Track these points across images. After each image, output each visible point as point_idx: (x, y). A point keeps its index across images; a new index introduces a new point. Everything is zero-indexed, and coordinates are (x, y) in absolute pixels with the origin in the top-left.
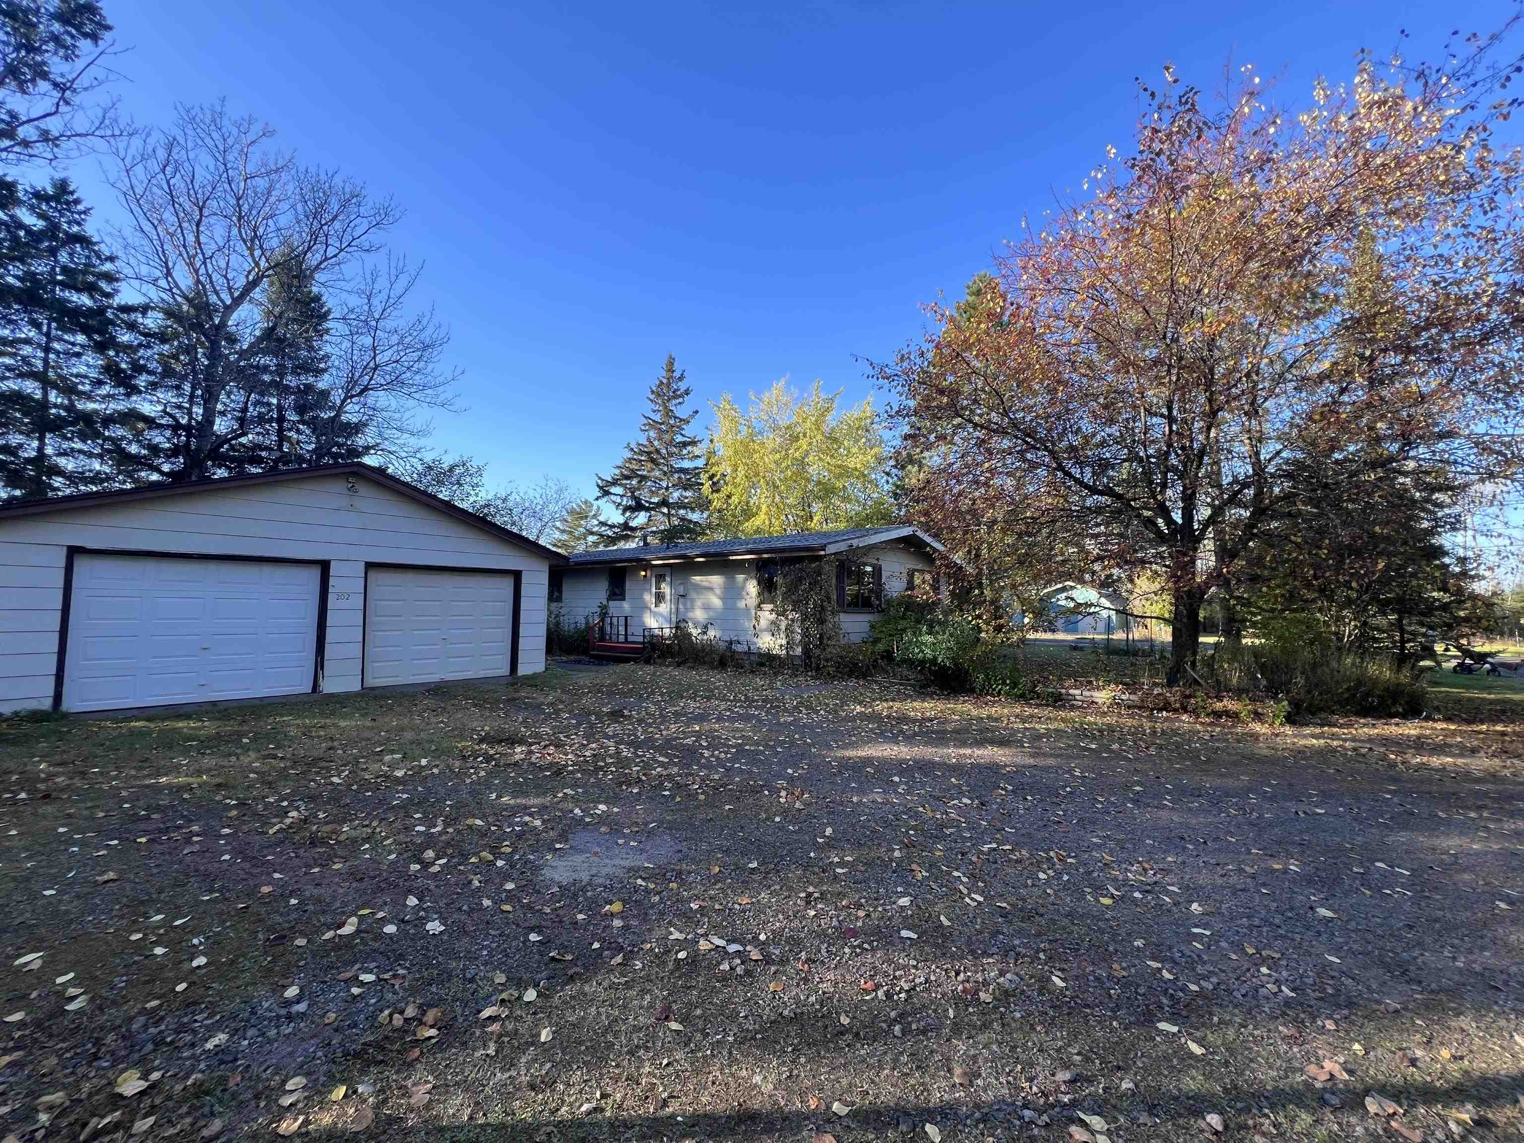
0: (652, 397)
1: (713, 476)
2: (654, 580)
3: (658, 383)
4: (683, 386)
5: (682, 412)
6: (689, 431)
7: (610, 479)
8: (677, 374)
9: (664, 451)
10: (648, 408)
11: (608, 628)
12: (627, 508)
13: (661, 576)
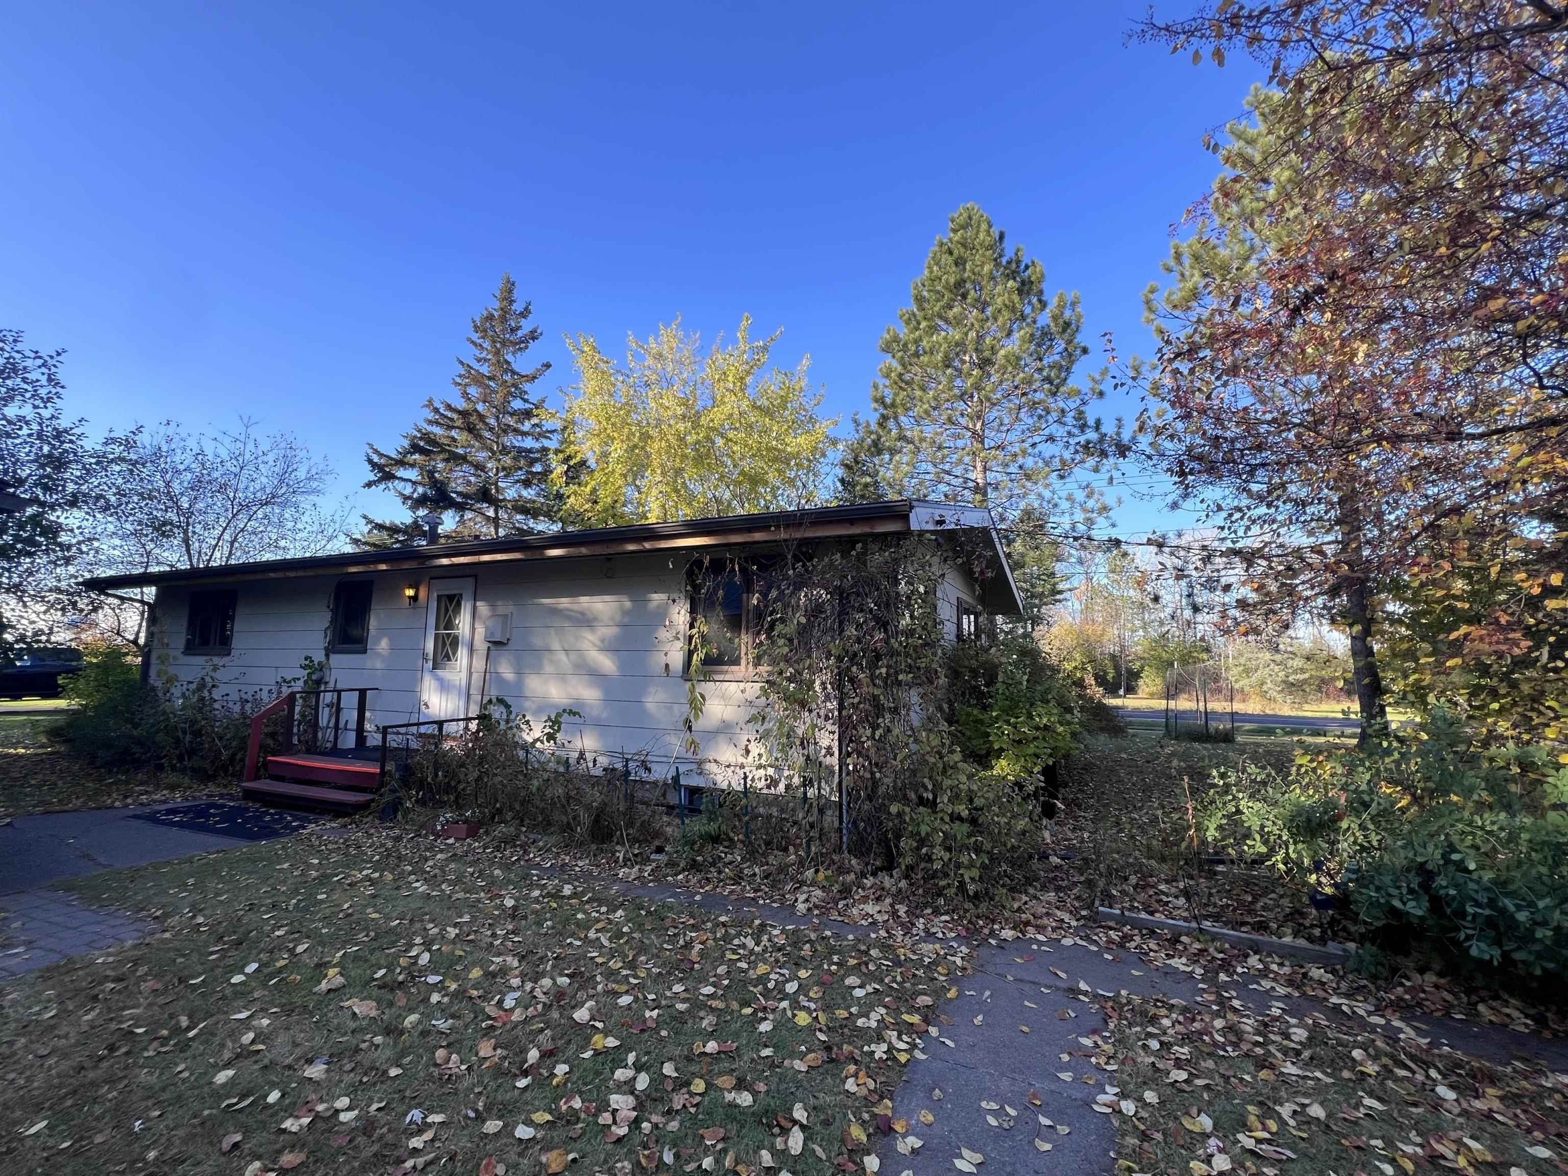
0: (475, 337)
1: (569, 458)
2: (434, 605)
3: (485, 313)
4: (526, 326)
5: (523, 363)
6: (534, 391)
7: (394, 455)
8: (518, 307)
9: (492, 421)
10: (469, 354)
11: (324, 717)
12: (421, 502)
13: (451, 598)
